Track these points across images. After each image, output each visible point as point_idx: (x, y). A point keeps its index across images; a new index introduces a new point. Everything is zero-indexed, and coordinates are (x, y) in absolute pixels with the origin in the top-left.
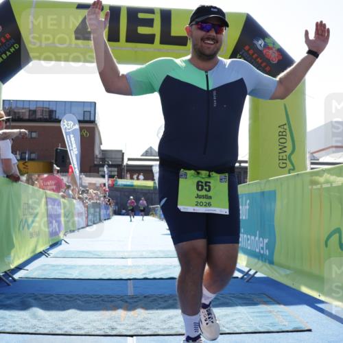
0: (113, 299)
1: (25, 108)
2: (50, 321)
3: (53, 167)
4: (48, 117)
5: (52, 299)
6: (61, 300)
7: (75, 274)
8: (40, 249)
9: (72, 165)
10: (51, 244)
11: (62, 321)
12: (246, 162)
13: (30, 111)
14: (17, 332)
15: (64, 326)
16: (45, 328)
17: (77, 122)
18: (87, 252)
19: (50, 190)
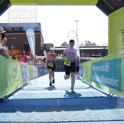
0: (51, 107)
1: (10, 27)
2: (25, 117)
3: (23, 52)
4: (20, 30)
5: (25, 108)
6: (29, 108)
7: (34, 97)
8: (19, 87)
9: (32, 51)
10: (23, 84)
11: (30, 116)
12: (107, 47)
13: (12, 28)
14: (11, 121)
15: (31, 119)
16: (23, 120)
17: (34, 32)
18: (40, 88)
19: (22, 62)
